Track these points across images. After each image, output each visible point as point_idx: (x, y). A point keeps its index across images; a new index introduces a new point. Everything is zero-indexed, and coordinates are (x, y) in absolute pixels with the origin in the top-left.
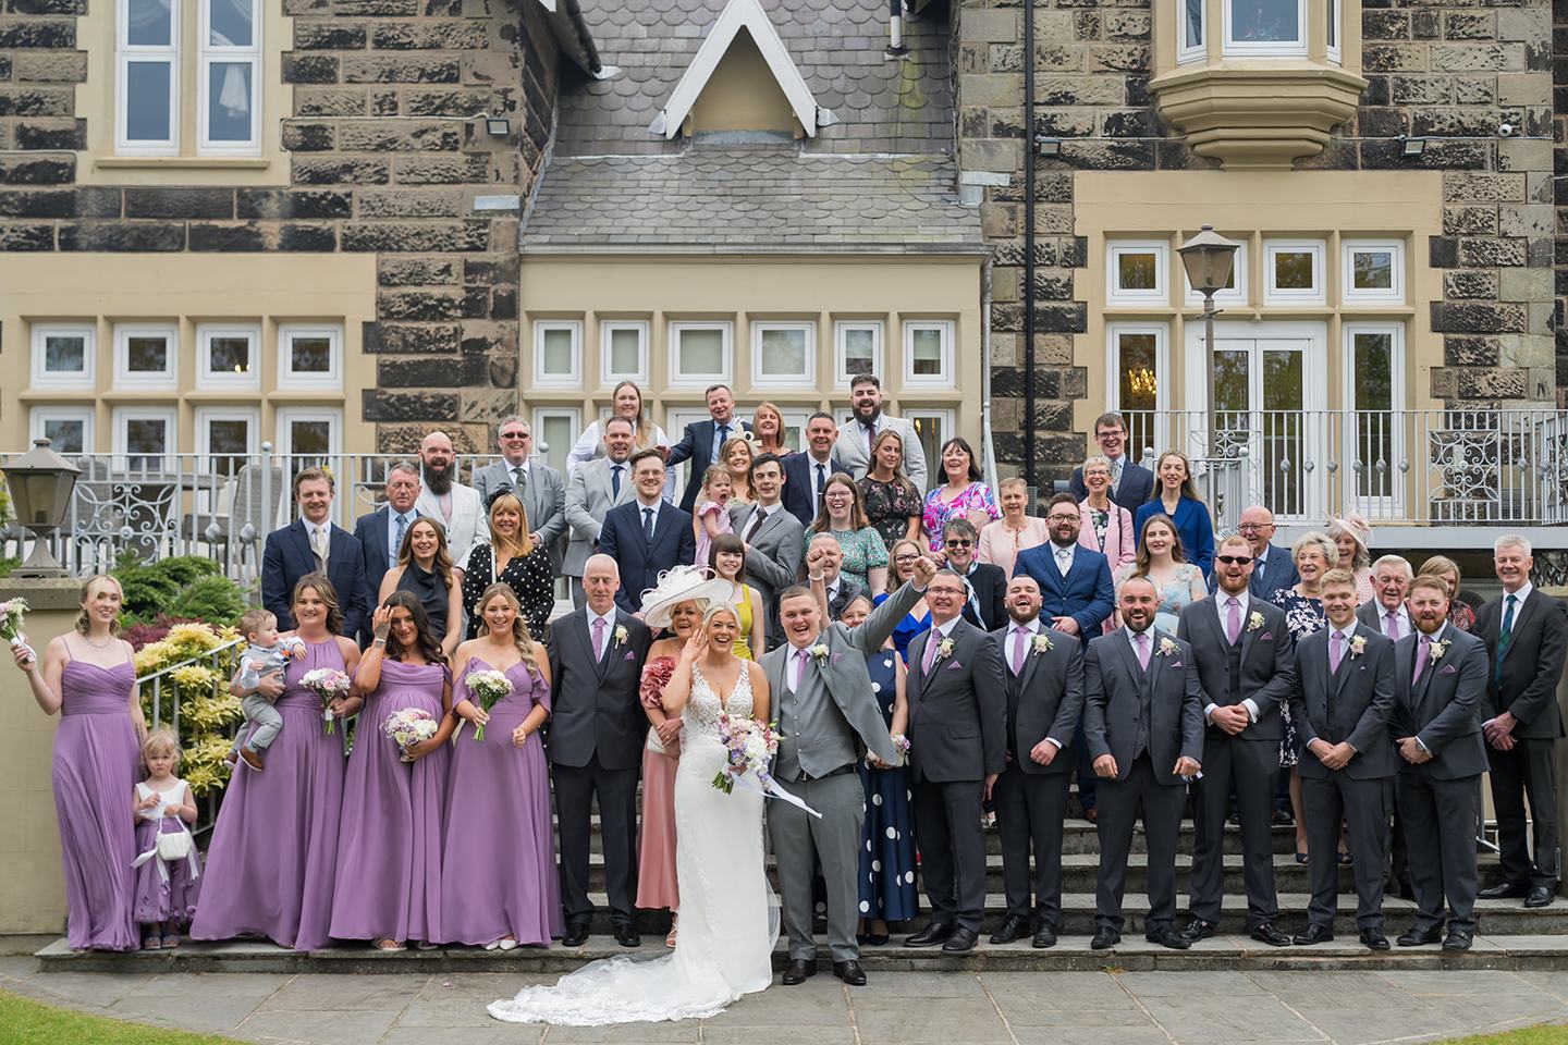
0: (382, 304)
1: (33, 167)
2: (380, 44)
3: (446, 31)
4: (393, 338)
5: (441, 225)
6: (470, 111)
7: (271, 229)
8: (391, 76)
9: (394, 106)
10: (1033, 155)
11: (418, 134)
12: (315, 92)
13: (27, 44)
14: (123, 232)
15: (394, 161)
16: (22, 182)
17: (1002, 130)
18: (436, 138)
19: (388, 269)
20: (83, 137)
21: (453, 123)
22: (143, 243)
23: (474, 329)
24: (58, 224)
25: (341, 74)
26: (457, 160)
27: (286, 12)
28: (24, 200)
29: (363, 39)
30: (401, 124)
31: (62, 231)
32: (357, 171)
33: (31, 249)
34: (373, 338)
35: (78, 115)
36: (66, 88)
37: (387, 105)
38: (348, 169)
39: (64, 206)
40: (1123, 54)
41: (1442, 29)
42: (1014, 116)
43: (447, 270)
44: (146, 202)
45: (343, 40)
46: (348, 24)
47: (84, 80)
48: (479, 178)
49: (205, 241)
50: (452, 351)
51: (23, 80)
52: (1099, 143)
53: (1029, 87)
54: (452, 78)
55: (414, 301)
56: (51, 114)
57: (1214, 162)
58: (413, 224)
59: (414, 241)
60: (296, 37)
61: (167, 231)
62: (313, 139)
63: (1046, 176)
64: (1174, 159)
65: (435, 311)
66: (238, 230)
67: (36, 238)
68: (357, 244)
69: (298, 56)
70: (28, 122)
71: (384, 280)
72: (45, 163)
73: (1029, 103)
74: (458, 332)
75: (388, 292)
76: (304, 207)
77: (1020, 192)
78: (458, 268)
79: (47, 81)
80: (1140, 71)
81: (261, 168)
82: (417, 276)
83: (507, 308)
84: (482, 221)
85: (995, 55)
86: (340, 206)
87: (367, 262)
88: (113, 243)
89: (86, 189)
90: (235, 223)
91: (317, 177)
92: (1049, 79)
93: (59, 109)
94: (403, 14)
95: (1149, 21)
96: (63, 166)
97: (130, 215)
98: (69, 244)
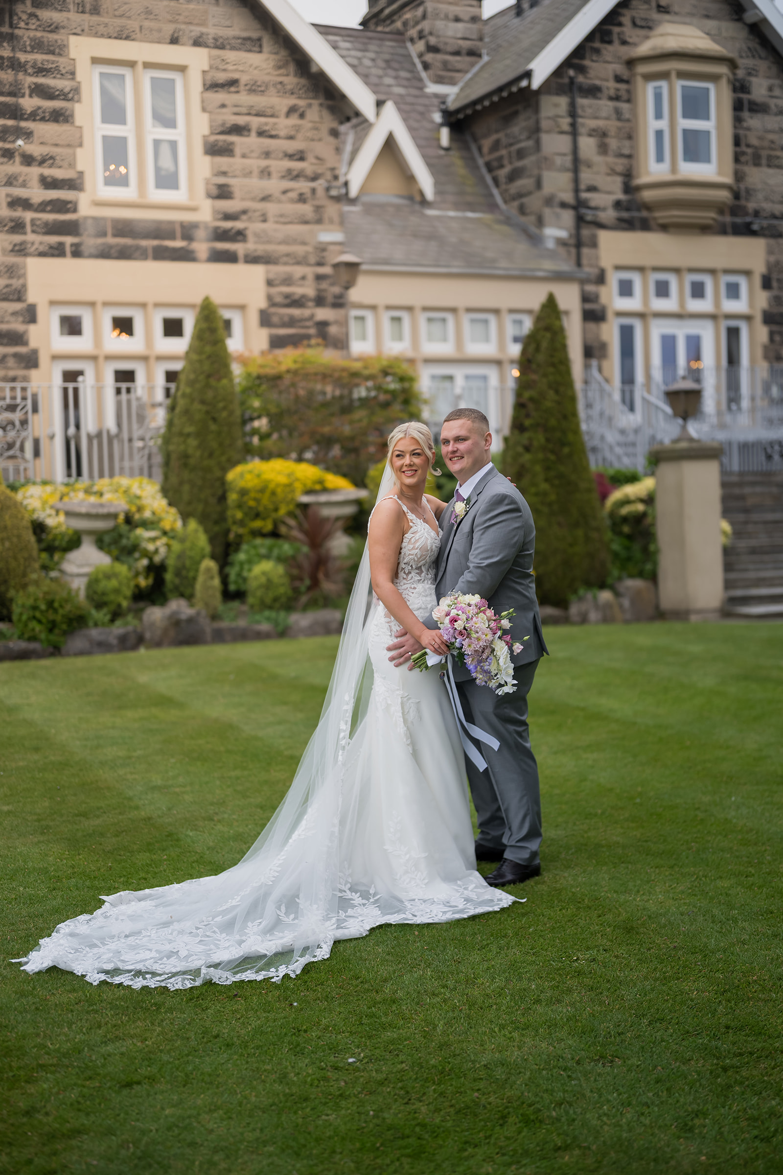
0: (270, 298)
1: (51, 202)
2: (261, 134)
3: (298, 128)
4: (275, 319)
5: (300, 250)
6: (314, 178)
7: (201, 248)
8: (267, 154)
9: (269, 174)
10: (580, 220)
11: (285, 192)
12: (223, 161)
13: (43, 119)
14: (111, 247)
15: (271, 208)
16: (43, 211)
17: (564, 205)
18: (293, 195)
19: (271, 276)
20: (82, 183)
21: (303, 186)
22: (124, 254)
23: (323, 314)
24: (68, 240)
25: (238, 151)
26: (307, 209)
27: (204, 110)
28: (46, 224)
29: (249, 130)
30: (274, 185)
31: (72, 245)
32: (250, 214)
33: (53, 255)
34: (265, 319)
35: (80, 167)
36: (69, 151)
37: (265, 173)
38: (244, 212)
39: (71, 228)
40: (620, 165)
41: (764, 161)
42: (568, 197)
43: (303, 278)
44: (123, 228)
45: (238, 130)
46: (241, 120)
47: (81, 145)
48: (319, 221)
49: (161, 254)
50: (307, 327)
51: (42, 143)
52: (609, 215)
53: (576, 181)
54: (302, 159)
55: (287, 296)
56: (60, 167)
57: (664, 228)
58: (284, 249)
59: (285, 259)
60: (211, 127)
61: (138, 248)
62: (223, 193)
63: (586, 232)
64: (645, 226)
65: (297, 302)
66: (182, 249)
67: (57, 249)
68: (253, 259)
69: (213, 138)
70: (47, 172)
71: (270, 283)
72: (58, 200)
73: (577, 190)
74: (312, 317)
75: (274, 290)
76: (221, 235)
77: (573, 241)
78: (310, 277)
79: (56, 145)
80: (628, 175)
81: (194, 209)
82: (288, 281)
83: (339, 303)
84: (322, 248)
85: (558, 161)
86: (239, 236)
87: (258, 272)
88: (105, 254)
89: (86, 218)
90: (178, 244)
91: (228, 217)
92: (586, 177)
93: (65, 164)
94: (272, 116)
95: (632, 147)
96: (70, 202)
97: (115, 235)
98: (77, 253)
